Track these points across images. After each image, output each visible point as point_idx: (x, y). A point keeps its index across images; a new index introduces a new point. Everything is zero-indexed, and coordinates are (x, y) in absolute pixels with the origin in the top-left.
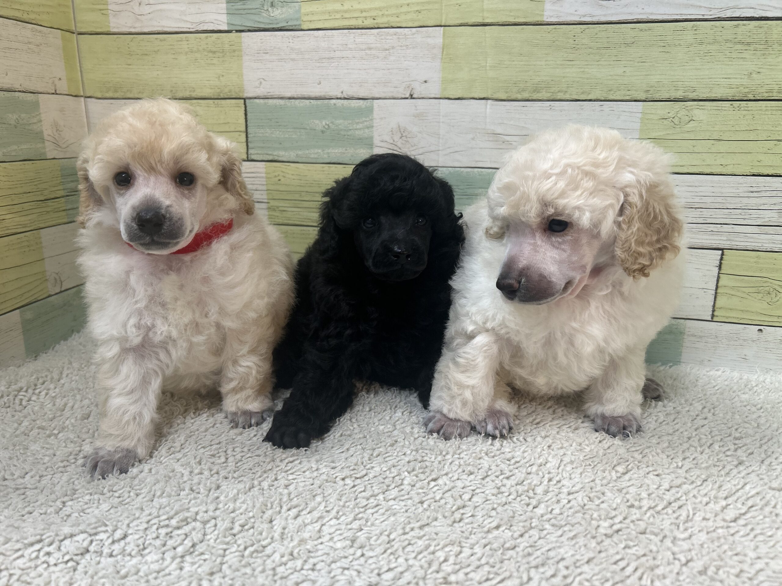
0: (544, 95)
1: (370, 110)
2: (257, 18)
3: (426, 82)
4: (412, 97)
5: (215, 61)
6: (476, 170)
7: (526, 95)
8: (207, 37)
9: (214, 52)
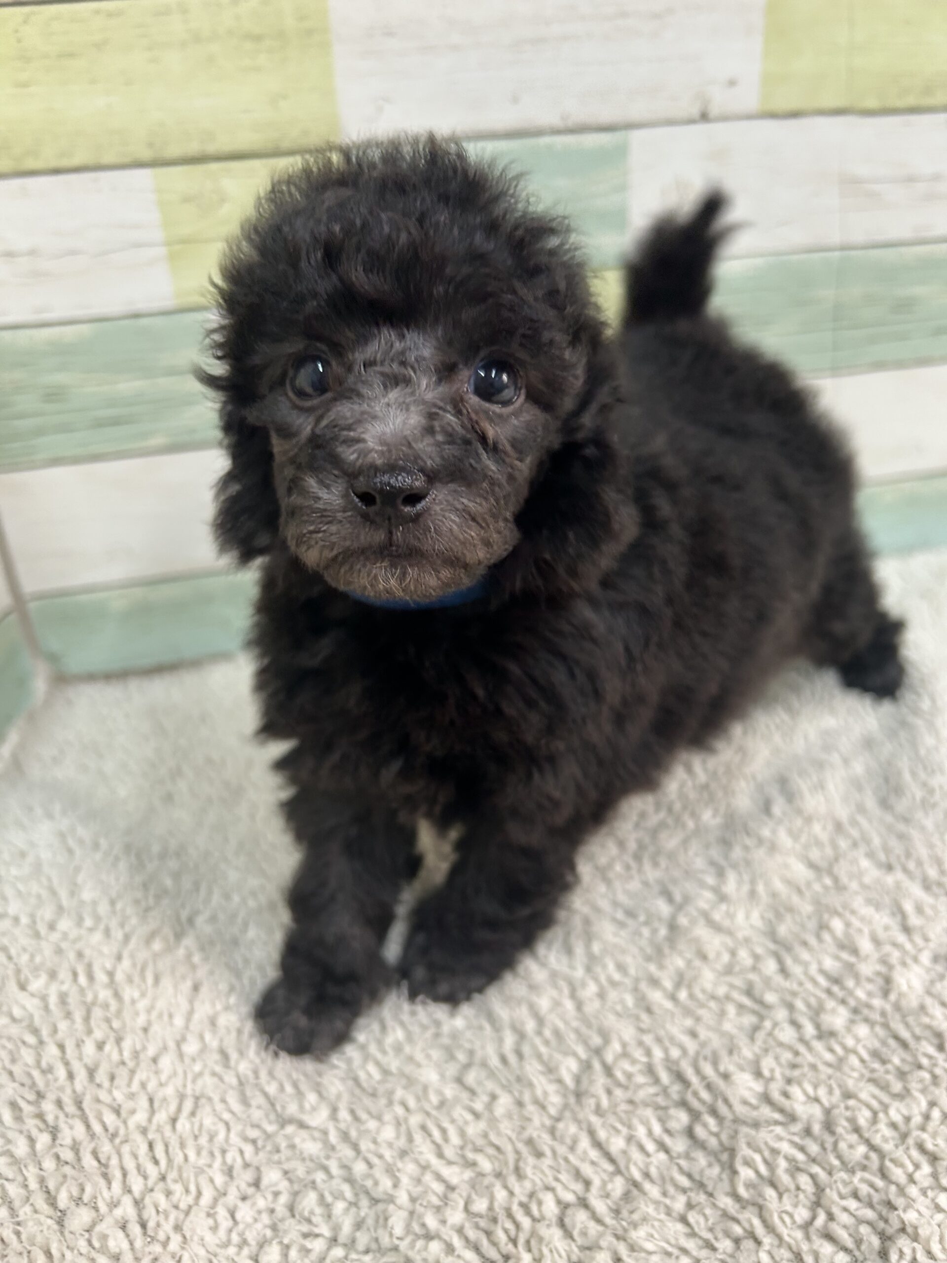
0: (940, 98)
1: (621, 152)
3: (732, 83)
4: (704, 117)
5: (262, 61)
9: (258, 38)
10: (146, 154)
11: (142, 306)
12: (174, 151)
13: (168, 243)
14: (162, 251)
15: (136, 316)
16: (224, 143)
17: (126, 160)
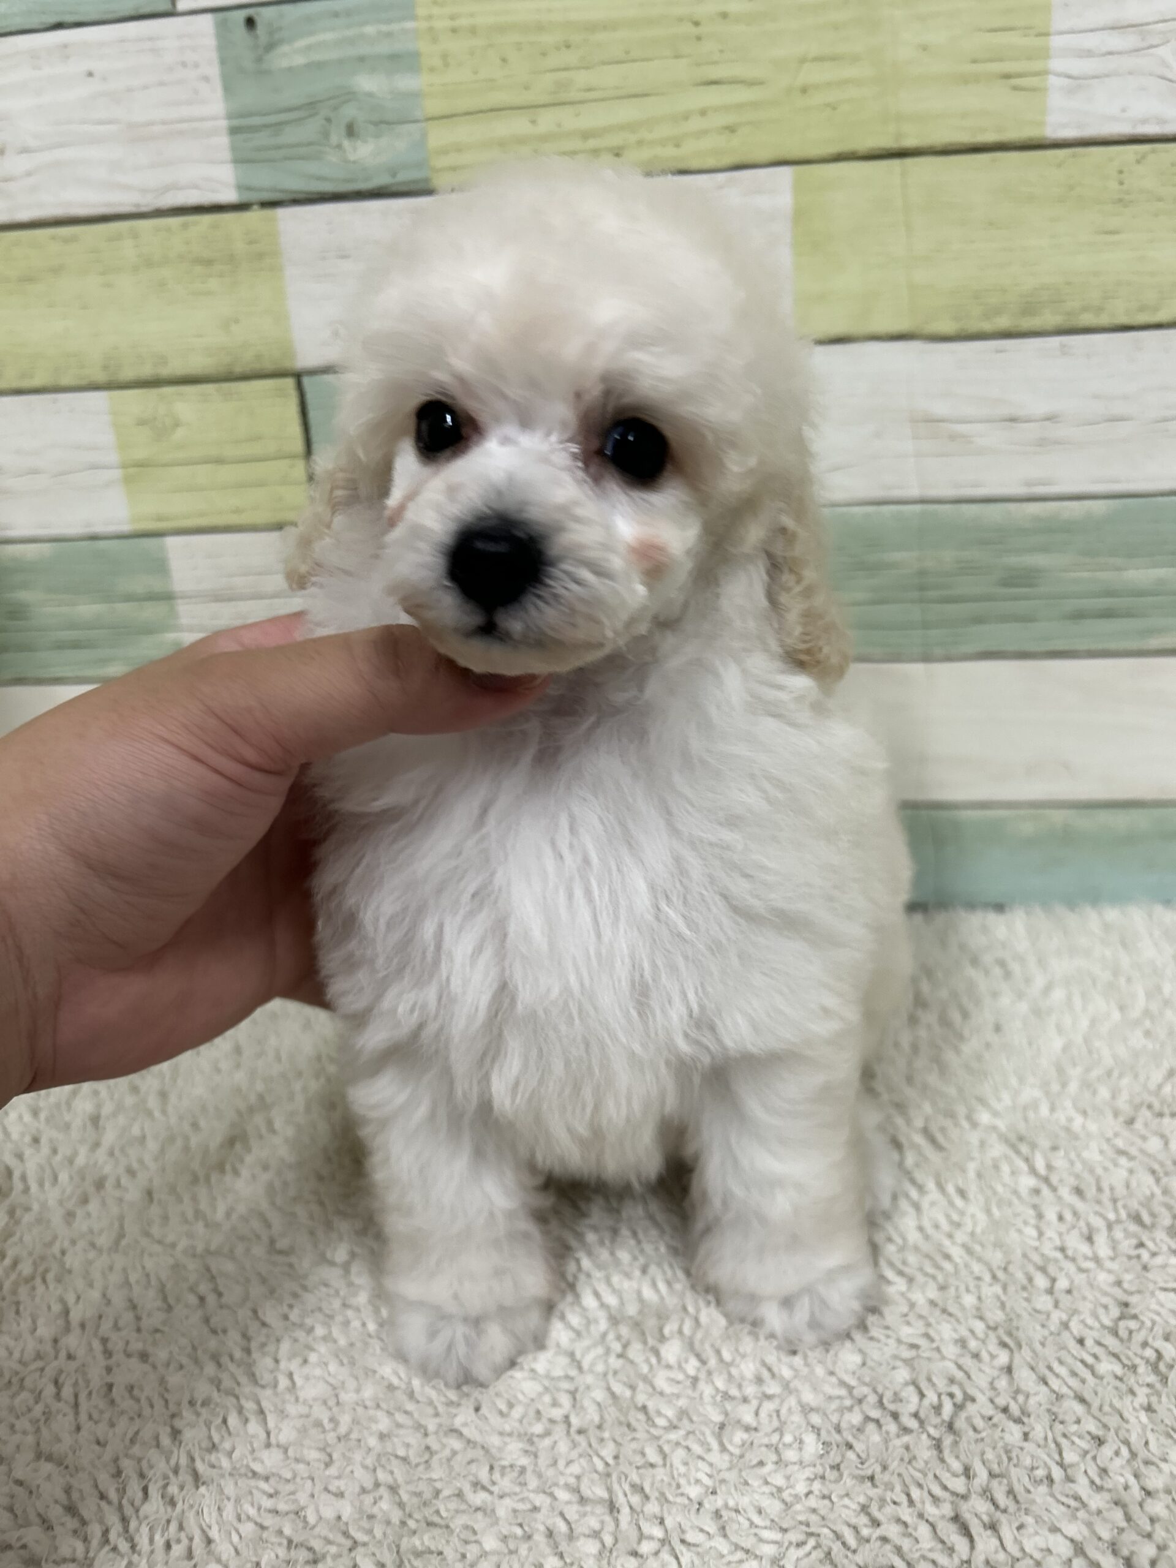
0: (1049, 319)
2: (312, 167)
5: (213, 284)
6: (885, 509)
7: (1003, 322)
8: (185, 226)
9: (208, 262)
10: (101, 377)
11: (99, 529)
12: (128, 373)
13: (124, 466)
14: (117, 474)
15: (94, 538)
16: (176, 367)
17: (84, 382)
